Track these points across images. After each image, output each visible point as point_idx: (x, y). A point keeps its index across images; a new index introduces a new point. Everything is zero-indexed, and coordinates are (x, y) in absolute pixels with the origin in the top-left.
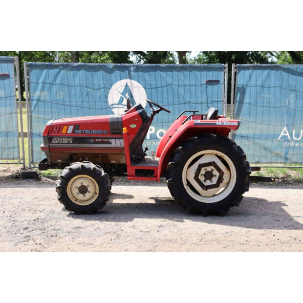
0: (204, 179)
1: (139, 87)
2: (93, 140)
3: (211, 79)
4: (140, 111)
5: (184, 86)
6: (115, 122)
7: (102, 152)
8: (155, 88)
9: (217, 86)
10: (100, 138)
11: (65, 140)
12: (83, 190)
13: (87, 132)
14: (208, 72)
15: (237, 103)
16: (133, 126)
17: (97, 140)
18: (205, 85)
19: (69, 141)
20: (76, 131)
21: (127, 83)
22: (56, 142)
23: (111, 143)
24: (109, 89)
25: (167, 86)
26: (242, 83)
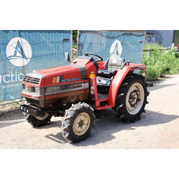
2: (72, 86)
5: (52, 42)
8: (36, 44)
9: (68, 42)
10: (76, 84)
13: (69, 80)
14: (64, 34)
16: (92, 73)
17: (74, 85)
18: (62, 42)
19: (58, 89)
20: (62, 80)
21: (18, 40)
22: (50, 91)
23: (82, 86)
24: (7, 45)
25: (43, 42)
26: (82, 41)
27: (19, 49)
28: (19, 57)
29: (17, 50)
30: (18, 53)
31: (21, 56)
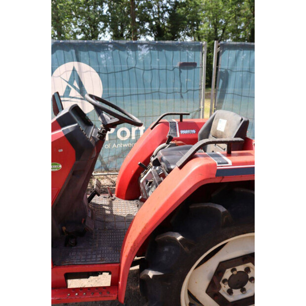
0: (228, 288)
1: (90, 71)
3: (186, 61)
4: (69, 128)
8: (112, 73)
9: (193, 70)
14: (182, 52)
15: (219, 92)
21: (74, 67)
25: (128, 70)
26: (226, 67)
27: (76, 84)
29: (72, 85)
30: (73, 90)
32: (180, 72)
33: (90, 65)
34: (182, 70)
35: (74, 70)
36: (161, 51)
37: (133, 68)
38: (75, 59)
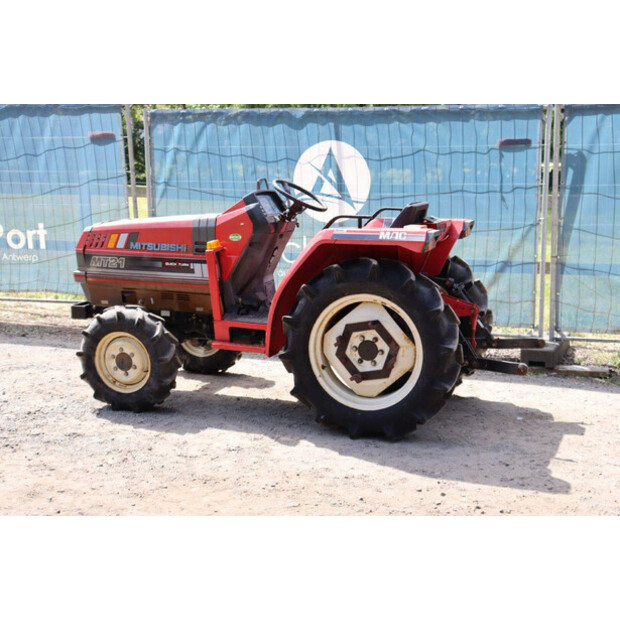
0: (358, 357)
1: (355, 156)
2: (160, 264)
3: (513, 138)
4: (252, 206)
5: (450, 153)
6: (202, 228)
7: (176, 289)
8: (387, 159)
9: (525, 152)
10: (174, 261)
11: (113, 262)
12: (124, 362)
13: (151, 246)
14: (504, 122)
15: (567, 191)
16: (235, 238)
17: (167, 264)
18: (498, 152)
19: (119, 264)
20: (132, 244)
21: (330, 150)
22: (98, 265)
23: (192, 271)
24: (296, 161)
25: (413, 154)
26: (579, 146)
27: (331, 174)
28: (329, 196)
29: (326, 176)
30: (327, 184)
31: (335, 192)
32: (501, 156)
33: (354, 146)
34: (504, 153)
35: (330, 154)
36: (467, 121)
37: (420, 151)
38: (333, 136)
